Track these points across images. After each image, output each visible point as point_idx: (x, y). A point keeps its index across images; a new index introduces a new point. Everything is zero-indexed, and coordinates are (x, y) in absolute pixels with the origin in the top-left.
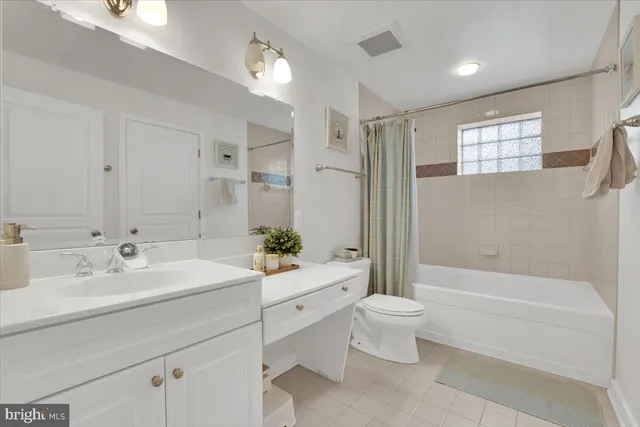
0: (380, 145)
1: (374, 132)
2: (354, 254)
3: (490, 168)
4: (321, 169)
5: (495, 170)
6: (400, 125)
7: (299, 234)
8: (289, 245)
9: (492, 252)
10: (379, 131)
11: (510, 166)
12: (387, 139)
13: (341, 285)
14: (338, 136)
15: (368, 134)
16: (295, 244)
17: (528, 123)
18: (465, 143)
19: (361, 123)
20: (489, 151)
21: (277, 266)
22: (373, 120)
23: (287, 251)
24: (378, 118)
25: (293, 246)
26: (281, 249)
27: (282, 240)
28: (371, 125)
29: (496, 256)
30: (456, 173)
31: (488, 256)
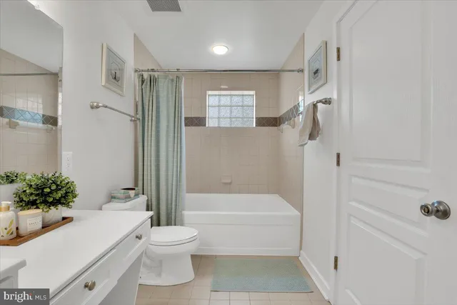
0: (155, 94)
1: (149, 82)
2: (132, 193)
3: (225, 123)
4: (97, 107)
5: (228, 126)
6: (172, 80)
7: (71, 180)
8: (58, 195)
9: (229, 181)
10: (153, 81)
11: (238, 124)
12: (161, 89)
13: (134, 235)
14: (115, 78)
15: (143, 82)
16: (67, 193)
17: (247, 97)
18: (210, 104)
19: (136, 71)
20: (225, 112)
21: (39, 226)
22: (148, 71)
23: (56, 203)
24: (153, 70)
25: (65, 196)
26: (45, 202)
27: (47, 190)
28: (146, 75)
29: (230, 183)
30: (205, 125)
31: (226, 184)
